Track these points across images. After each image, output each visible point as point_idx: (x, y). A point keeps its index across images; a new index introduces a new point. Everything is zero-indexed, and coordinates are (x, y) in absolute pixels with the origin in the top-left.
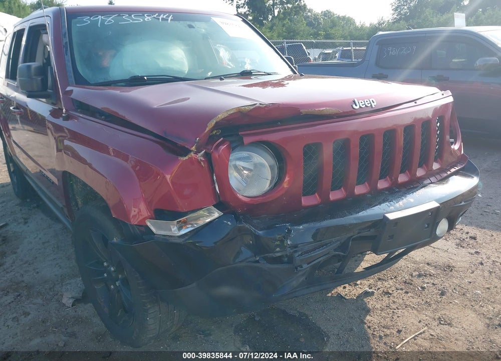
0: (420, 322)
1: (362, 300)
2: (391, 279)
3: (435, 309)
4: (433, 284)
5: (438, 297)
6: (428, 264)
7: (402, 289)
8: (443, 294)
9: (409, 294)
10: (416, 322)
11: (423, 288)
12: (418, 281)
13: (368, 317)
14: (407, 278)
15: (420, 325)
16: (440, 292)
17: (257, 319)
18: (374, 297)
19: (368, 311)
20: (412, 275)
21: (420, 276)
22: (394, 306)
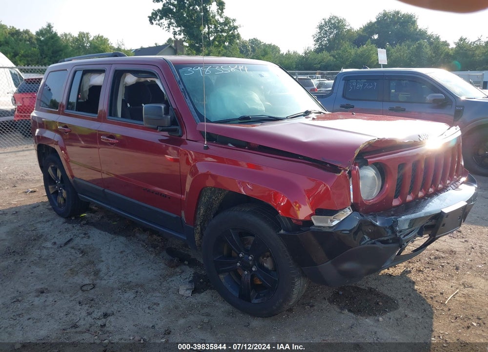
0: (452, 287)
1: (405, 276)
2: (417, 261)
3: (457, 279)
4: (447, 263)
5: (456, 271)
6: (437, 250)
7: (428, 268)
8: (457, 269)
9: (435, 271)
10: (449, 288)
11: (443, 266)
12: (436, 262)
13: (416, 287)
14: (428, 260)
15: (453, 289)
16: (455, 268)
17: (341, 293)
18: (412, 274)
19: (414, 283)
20: (430, 258)
21: (436, 258)
22: (429, 279)
